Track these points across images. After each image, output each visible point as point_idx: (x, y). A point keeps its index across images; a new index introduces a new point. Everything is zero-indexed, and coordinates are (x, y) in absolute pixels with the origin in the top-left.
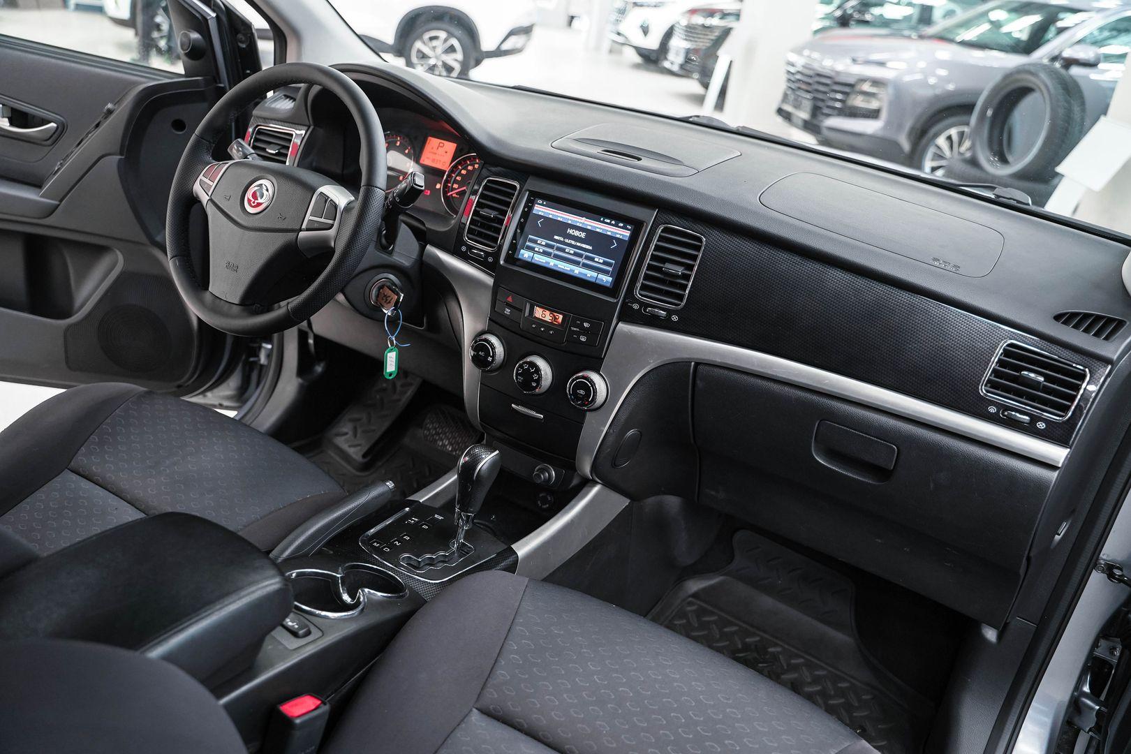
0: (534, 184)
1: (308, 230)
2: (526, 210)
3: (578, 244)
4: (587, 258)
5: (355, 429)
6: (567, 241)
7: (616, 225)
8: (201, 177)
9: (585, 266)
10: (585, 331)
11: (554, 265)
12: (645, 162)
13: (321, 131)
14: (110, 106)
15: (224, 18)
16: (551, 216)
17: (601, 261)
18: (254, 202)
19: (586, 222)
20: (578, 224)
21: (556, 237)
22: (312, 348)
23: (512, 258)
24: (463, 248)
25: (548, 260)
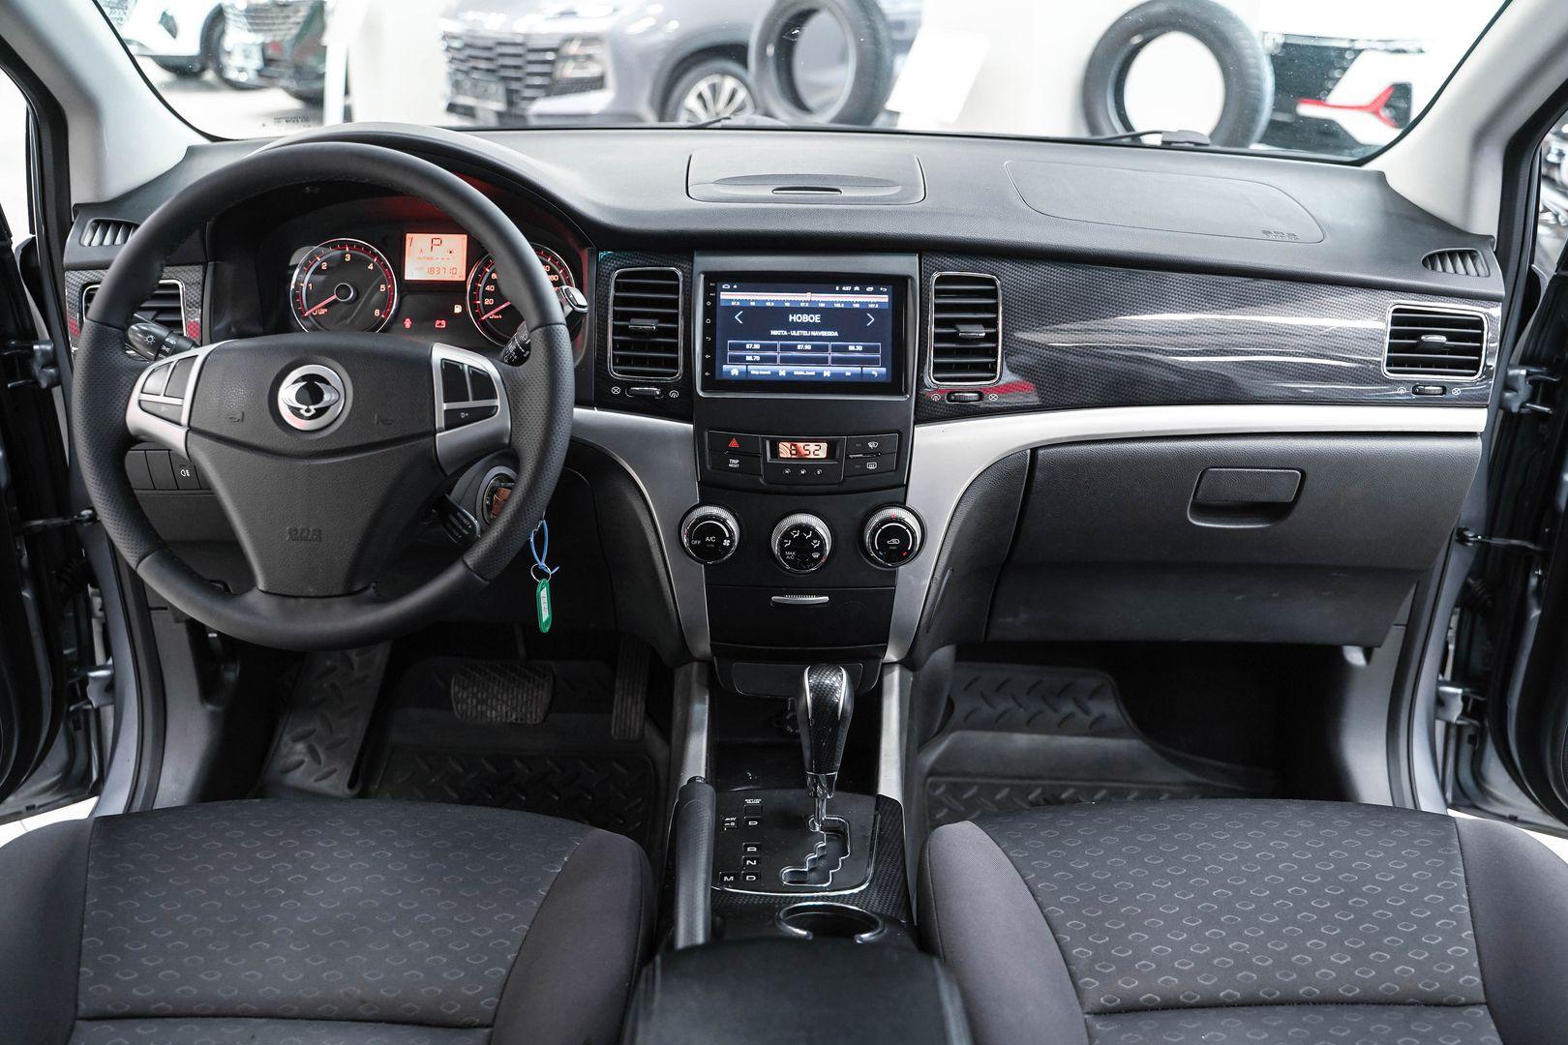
0: (706, 262)
1: (448, 428)
2: (709, 303)
3: (814, 333)
4: (835, 349)
6: (794, 333)
7: (863, 292)
8: (136, 395)
9: (837, 361)
10: (874, 455)
11: (787, 373)
12: (846, 193)
16: (753, 304)
17: (860, 348)
18: (308, 411)
19: (813, 299)
20: (802, 305)
21: (774, 333)
23: (713, 382)
24: (616, 390)
25: (774, 368)
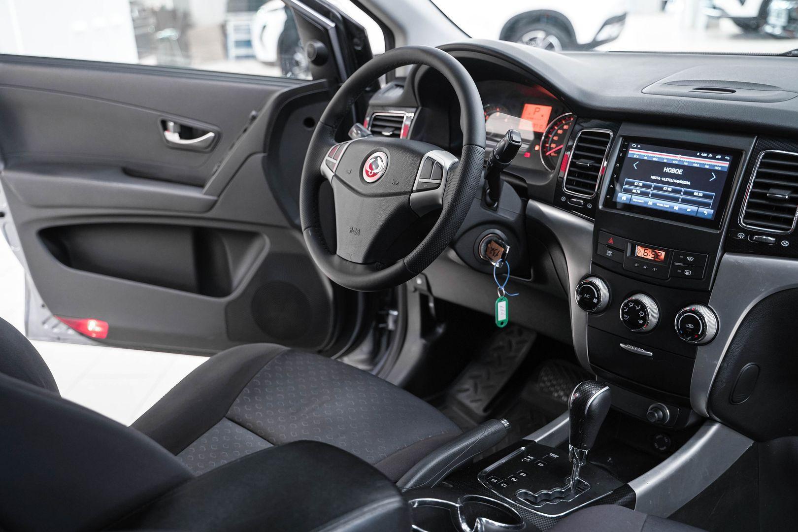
0: (627, 129)
1: (418, 191)
2: (621, 155)
3: (676, 181)
4: (686, 193)
5: (476, 387)
6: (664, 179)
7: (714, 158)
8: (327, 157)
9: (684, 201)
10: (689, 265)
11: (653, 204)
12: (739, 93)
13: (428, 110)
14: (254, 113)
15: (341, 27)
16: (646, 158)
17: (701, 195)
18: (371, 173)
19: (682, 159)
20: (674, 162)
21: (653, 177)
22: (433, 311)
23: (610, 201)
24: (563, 199)
25: (646, 199)
